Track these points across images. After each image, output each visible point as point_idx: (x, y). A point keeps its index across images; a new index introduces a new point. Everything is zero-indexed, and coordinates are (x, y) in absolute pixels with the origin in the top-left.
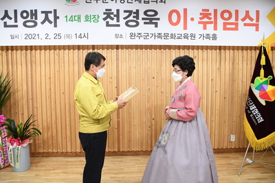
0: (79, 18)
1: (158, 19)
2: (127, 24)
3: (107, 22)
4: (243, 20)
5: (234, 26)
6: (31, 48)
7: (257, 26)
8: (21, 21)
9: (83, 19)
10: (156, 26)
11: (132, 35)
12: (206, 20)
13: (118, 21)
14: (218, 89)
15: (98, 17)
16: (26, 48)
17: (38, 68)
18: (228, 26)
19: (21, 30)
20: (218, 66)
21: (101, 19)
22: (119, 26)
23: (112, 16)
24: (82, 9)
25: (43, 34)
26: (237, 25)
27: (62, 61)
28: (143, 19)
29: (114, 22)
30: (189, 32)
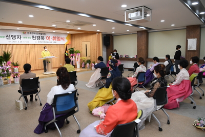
1: (44, 38)
2: (37, 39)
3: (33, 39)
7: (64, 40)
8: (11, 38)
9: (27, 38)
11: (39, 42)
12: (54, 39)
15: (31, 37)
19: (11, 40)
24: (27, 35)
25: (17, 41)
26: (60, 40)
28: (41, 38)
30: (51, 41)
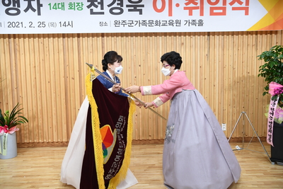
0: (63, 6)
1: (143, 6)
2: (111, 11)
3: (92, 10)
4: (231, 4)
5: (221, 11)
6: (15, 36)
7: (246, 10)
8: (3, 8)
9: (67, 6)
10: (141, 13)
11: (117, 23)
12: (191, 5)
13: (102, 8)
14: (207, 77)
15: (82, 5)
16: (9, 36)
17: (22, 57)
18: (215, 11)
20: (206, 53)
21: (85, 7)
22: (103, 13)
23: (96, 3)
26: (224, 9)
27: (46, 49)
28: (127, 6)
29: (98, 10)
30: (174, 18)
